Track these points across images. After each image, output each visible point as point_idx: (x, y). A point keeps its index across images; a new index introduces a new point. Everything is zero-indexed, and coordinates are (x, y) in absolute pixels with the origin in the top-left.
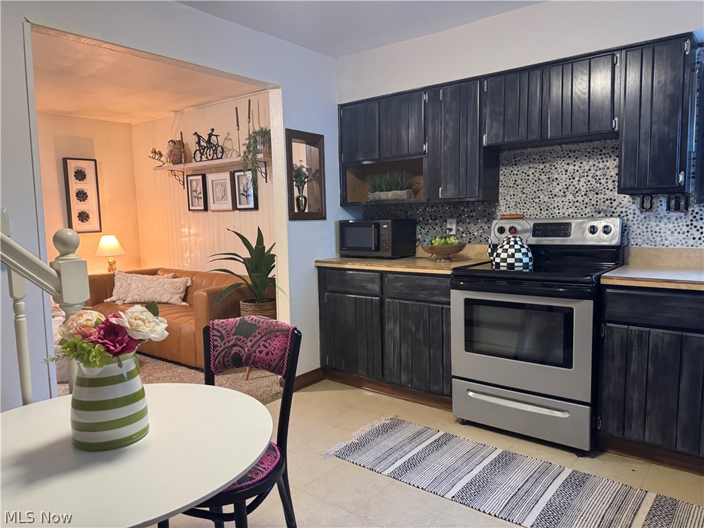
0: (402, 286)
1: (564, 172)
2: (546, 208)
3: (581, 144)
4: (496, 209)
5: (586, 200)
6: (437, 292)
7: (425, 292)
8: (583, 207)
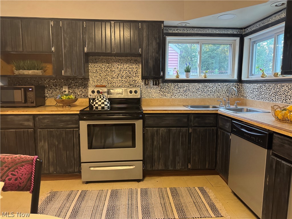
0: (48, 122)
1: (117, 68)
2: (110, 83)
3: (123, 57)
4: (88, 82)
5: (126, 80)
6: (69, 123)
7: (63, 124)
8: (125, 83)
